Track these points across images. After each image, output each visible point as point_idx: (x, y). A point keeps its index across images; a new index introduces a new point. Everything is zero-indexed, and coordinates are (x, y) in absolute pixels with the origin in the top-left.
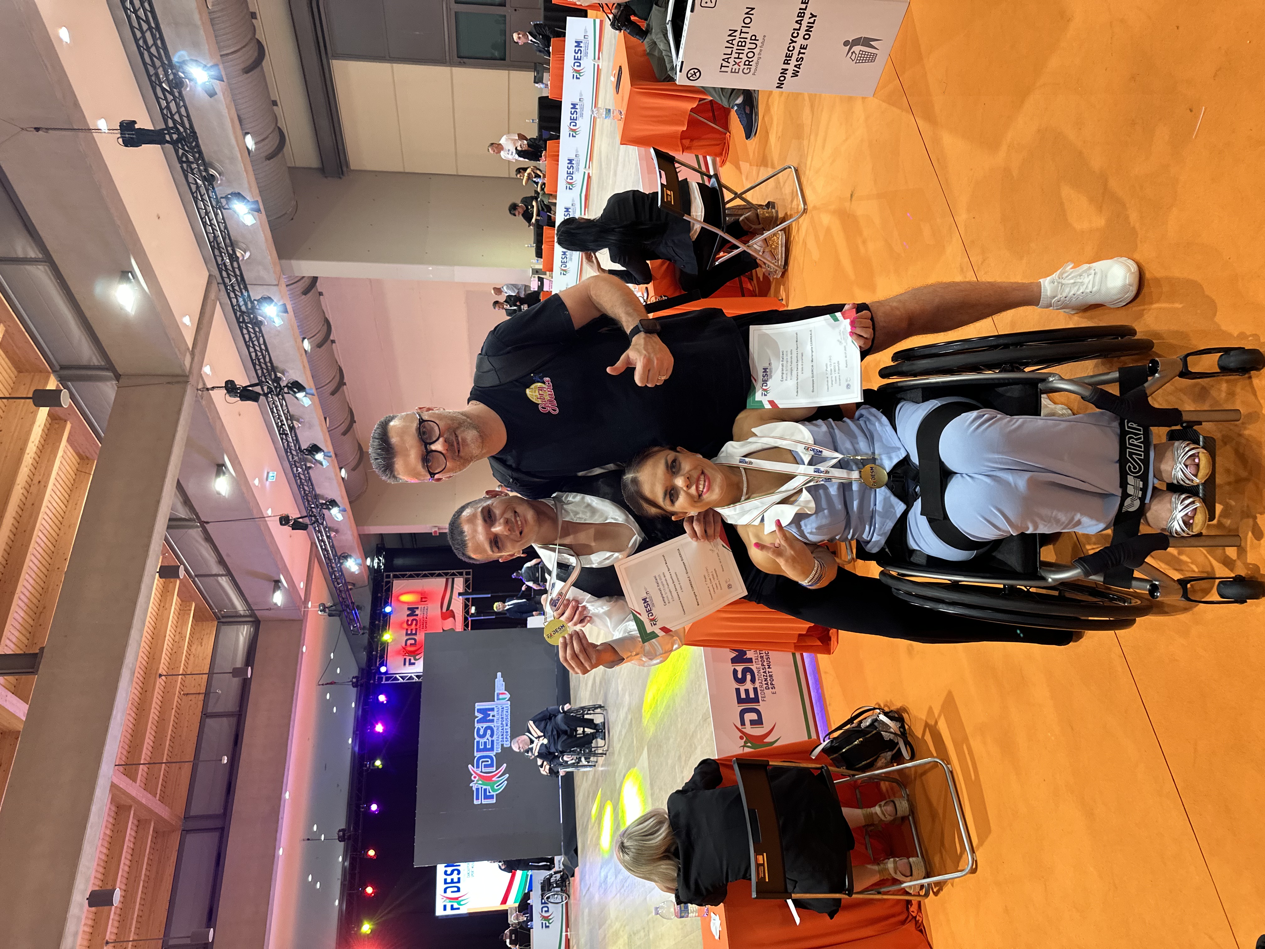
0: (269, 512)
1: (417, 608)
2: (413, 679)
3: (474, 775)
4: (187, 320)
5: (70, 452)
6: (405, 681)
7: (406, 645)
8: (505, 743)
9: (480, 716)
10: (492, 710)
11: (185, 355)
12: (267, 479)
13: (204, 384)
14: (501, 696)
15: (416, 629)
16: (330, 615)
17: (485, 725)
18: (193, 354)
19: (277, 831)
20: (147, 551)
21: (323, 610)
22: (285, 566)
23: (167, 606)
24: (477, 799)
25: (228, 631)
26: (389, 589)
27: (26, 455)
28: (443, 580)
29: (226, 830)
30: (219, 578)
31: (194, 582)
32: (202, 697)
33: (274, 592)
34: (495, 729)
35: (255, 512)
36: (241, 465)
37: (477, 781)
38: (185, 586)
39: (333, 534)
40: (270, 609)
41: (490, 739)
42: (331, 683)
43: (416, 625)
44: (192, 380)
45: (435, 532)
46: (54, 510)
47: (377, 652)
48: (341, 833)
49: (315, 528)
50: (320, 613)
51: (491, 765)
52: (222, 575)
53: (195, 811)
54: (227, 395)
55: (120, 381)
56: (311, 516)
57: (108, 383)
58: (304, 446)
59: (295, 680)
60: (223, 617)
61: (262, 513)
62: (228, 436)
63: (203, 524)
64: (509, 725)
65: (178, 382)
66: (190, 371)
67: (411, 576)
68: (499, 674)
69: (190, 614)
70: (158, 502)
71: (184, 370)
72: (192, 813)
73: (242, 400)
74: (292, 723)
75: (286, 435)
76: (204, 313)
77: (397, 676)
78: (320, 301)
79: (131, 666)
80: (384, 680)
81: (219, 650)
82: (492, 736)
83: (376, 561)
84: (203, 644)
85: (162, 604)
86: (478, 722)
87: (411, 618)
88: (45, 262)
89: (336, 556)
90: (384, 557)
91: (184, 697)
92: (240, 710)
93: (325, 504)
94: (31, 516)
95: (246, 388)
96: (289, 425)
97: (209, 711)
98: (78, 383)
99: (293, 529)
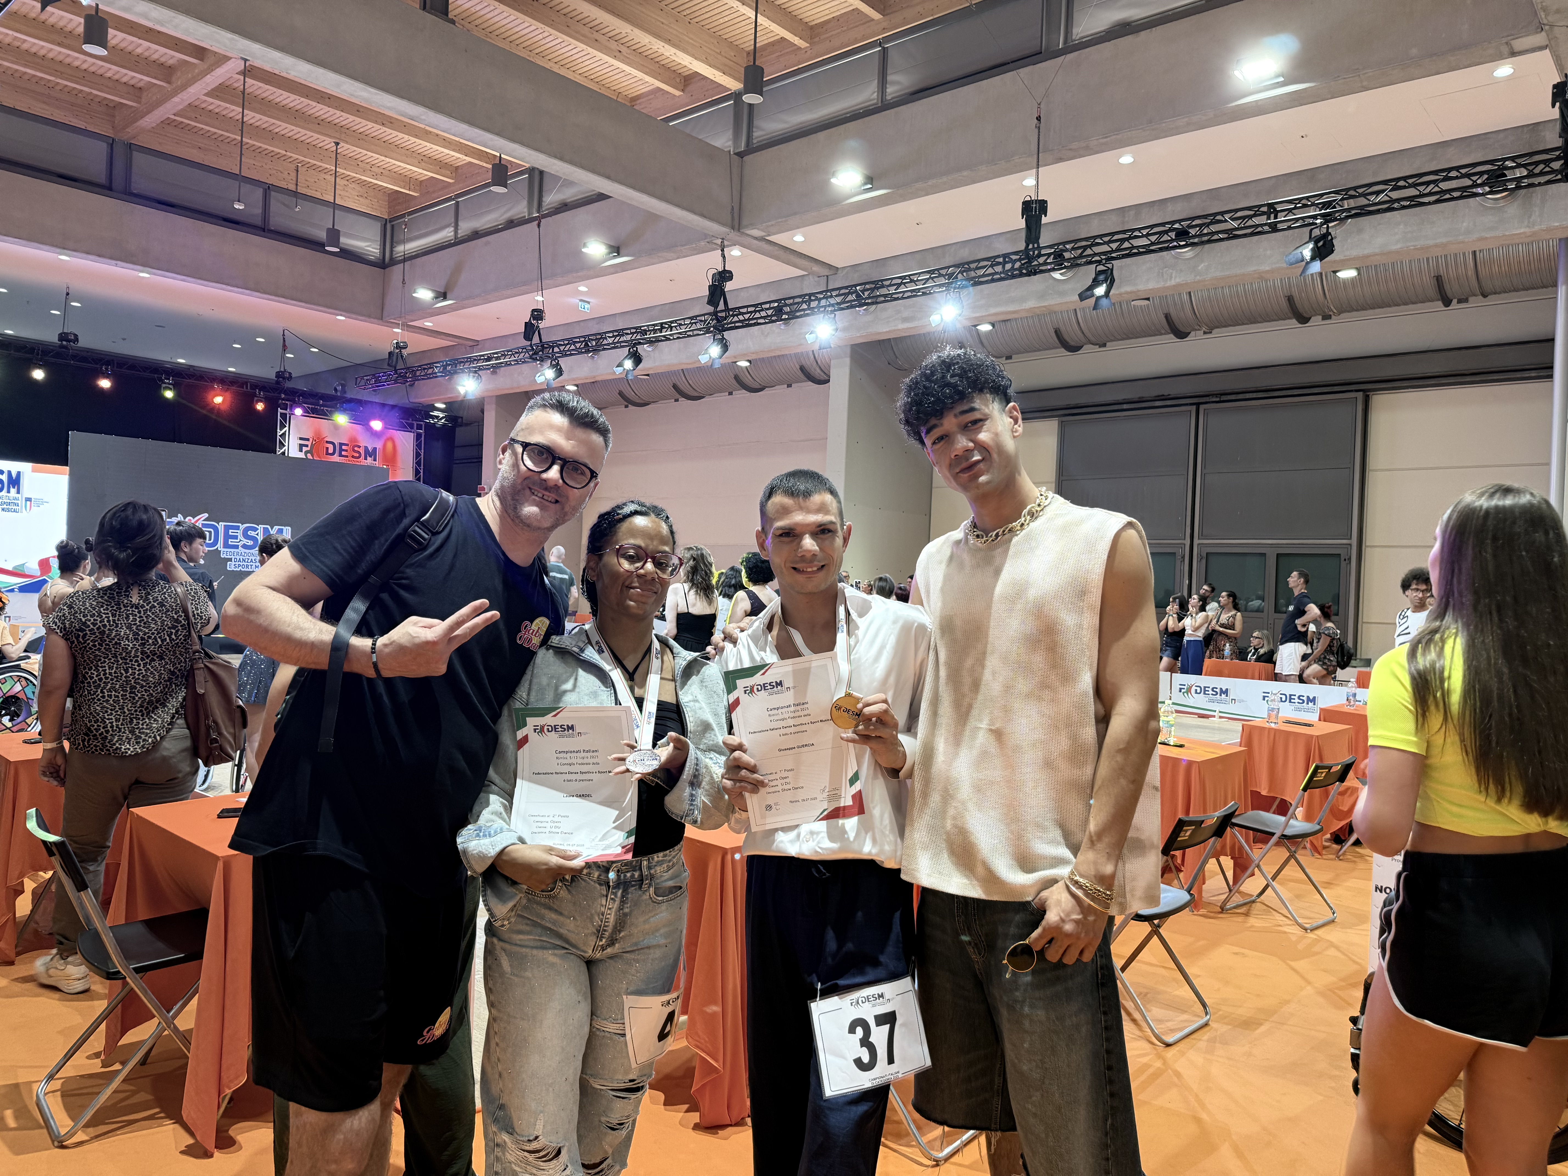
2: (281, 448)
4: (799, 238)
5: (643, 89)
6: (278, 437)
7: (327, 442)
8: (233, 563)
11: (763, 231)
12: (581, 300)
13: (728, 246)
16: (390, 354)
18: (762, 239)
19: (99, 256)
21: (398, 346)
22: (463, 308)
25: (375, 230)
26: (403, 427)
29: (109, 192)
30: (453, 229)
31: (449, 199)
32: (292, 187)
33: (433, 291)
35: (548, 281)
36: (610, 274)
40: (404, 283)
41: (240, 544)
42: (284, 346)
44: (733, 235)
47: (321, 405)
48: (71, 338)
50: (395, 341)
52: (456, 232)
53: (139, 158)
54: (715, 271)
55: (736, 157)
57: (730, 143)
58: (641, 349)
59: (307, 302)
60: (393, 226)
61: (547, 289)
62: (653, 264)
63: (536, 221)
65: (733, 219)
66: (744, 234)
67: (418, 455)
69: (404, 188)
71: (747, 227)
72: (135, 154)
73: (710, 286)
74: (248, 292)
75: (660, 330)
77: (287, 428)
80: (283, 411)
82: (244, 546)
83: (441, 415)
84: (361, 199)
85: (424, 158)
86: (265, 530)
88: (882, 102)
89: (480, 369)
90: (444, 425)
91: (293, 166)
92: (270, 231)
93: (558, 364)
94: (584, 36)
95: (723, 293)
96: (670, 335)
97: (273, 193)
98: (732, 111)
99: (526, 323)
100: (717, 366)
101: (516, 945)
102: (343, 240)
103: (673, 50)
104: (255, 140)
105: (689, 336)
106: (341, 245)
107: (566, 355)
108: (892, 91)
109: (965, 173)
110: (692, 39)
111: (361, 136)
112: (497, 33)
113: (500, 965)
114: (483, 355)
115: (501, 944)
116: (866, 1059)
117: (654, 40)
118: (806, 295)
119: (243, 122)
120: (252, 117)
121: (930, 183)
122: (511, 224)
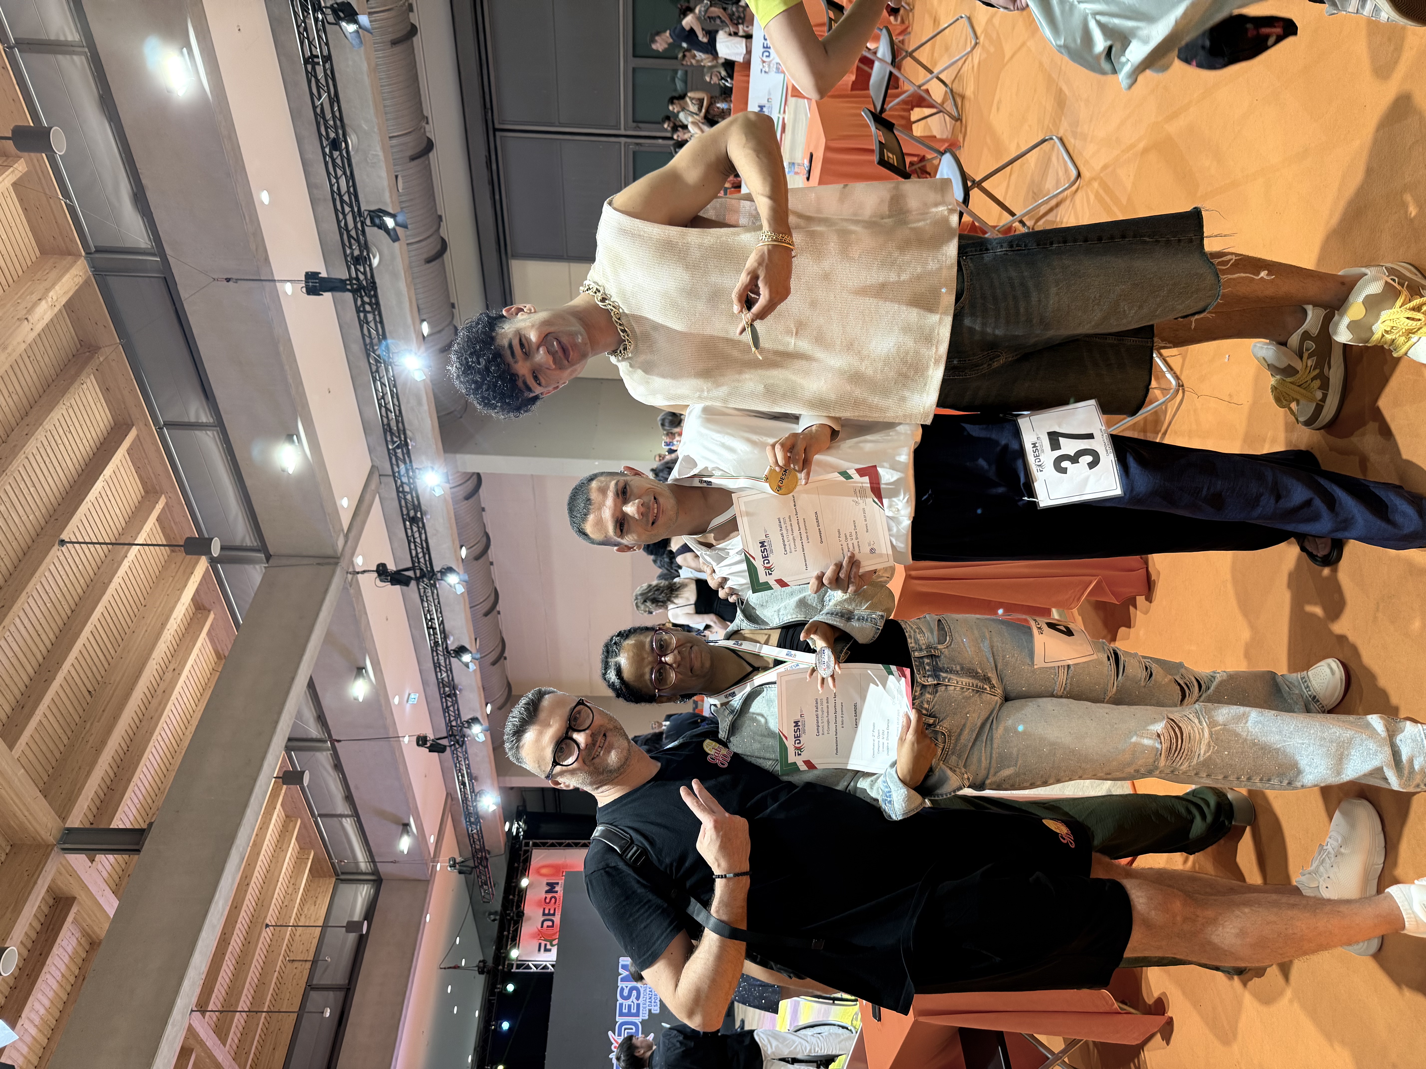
1: (558, 884)
2: (546, 967)
3: (615, 1044)
4: (345, 502)
5: (209, 648)
6: (538, 970)
7: (542, 927)
8: (652, 1008)
9: (625, 973)
11: (339, 536)
12: (407, 701)
13: (354, 568)
15: (555, 909)
16: (460, 872)
17: (631, 985)
18: (346, 536)
21: (453, 866)
22: (417, 807)
23: (284, 847)
25: (346, 889)
26: (527, 861)
27: (166, 631)
30: (344, 819)
31: (316, 823)
32: (308, 965)
33: (401, 835)
34: (642, 990)
35: (391, 732)
36: (382, 672)
38: (305, 827)
40: (395, 862)
41: (636, 1002)
42: (455, 967)
43: (555, 902)
44: (343, 563)
47: (509, 933)
50: (449, 869)
52: (347, 816)
54: (378, 579)
55: (270, 562)
57: (258, 567)
58: (452, 646)
59: (414, 951)
60: (343, 873)
61: (397, 733)
62: (372, 636)
63: (334, 744)
65: (329, 564)
66: (342, 554)
67: (553, 845)
69: (306, 864)
71: (335, 551)
73: (392, 584)
74: (405, 1005)
75: (434, 629)
76: (363, 501)
77: (530, 964)
78: (481, 515)
80: (514, 967)
81: (334, 912)
82: (638, 998)
83: (516, 825)
84: (318, 902)
85: (279, 846)
86: (622, 980)
87: (549, 896)
88: (215, 426)
89: (473, 792)
90: (525, 823)
91: (289, 964)
92: (349, 984)
93: (467, 722)
94: (160, 704)
95: (398, 572)
96: (438, 619)
97: (315, 982)
98: (228, 566)
99: (430, 751)
100: (466, 577)
101: (990, 763)
102: (357, 916)
103: (172, 621)
104: (266, 999)
105: (439, 603)
106: (361, 920)
107: (459, 714)
108: (205, 418)
109: (281, 348)
110: (161, 603)
111: (259, 904)
112: (159, 783)
113: (1009, 777)
114: (460, 789)
115: (990, 776)
116: (1089, 459)
117: (163, 639)
118: (398, 495)
119: (249, 1011)
120: (244, 1004)
121: (292, 382)
122: (338, 766)
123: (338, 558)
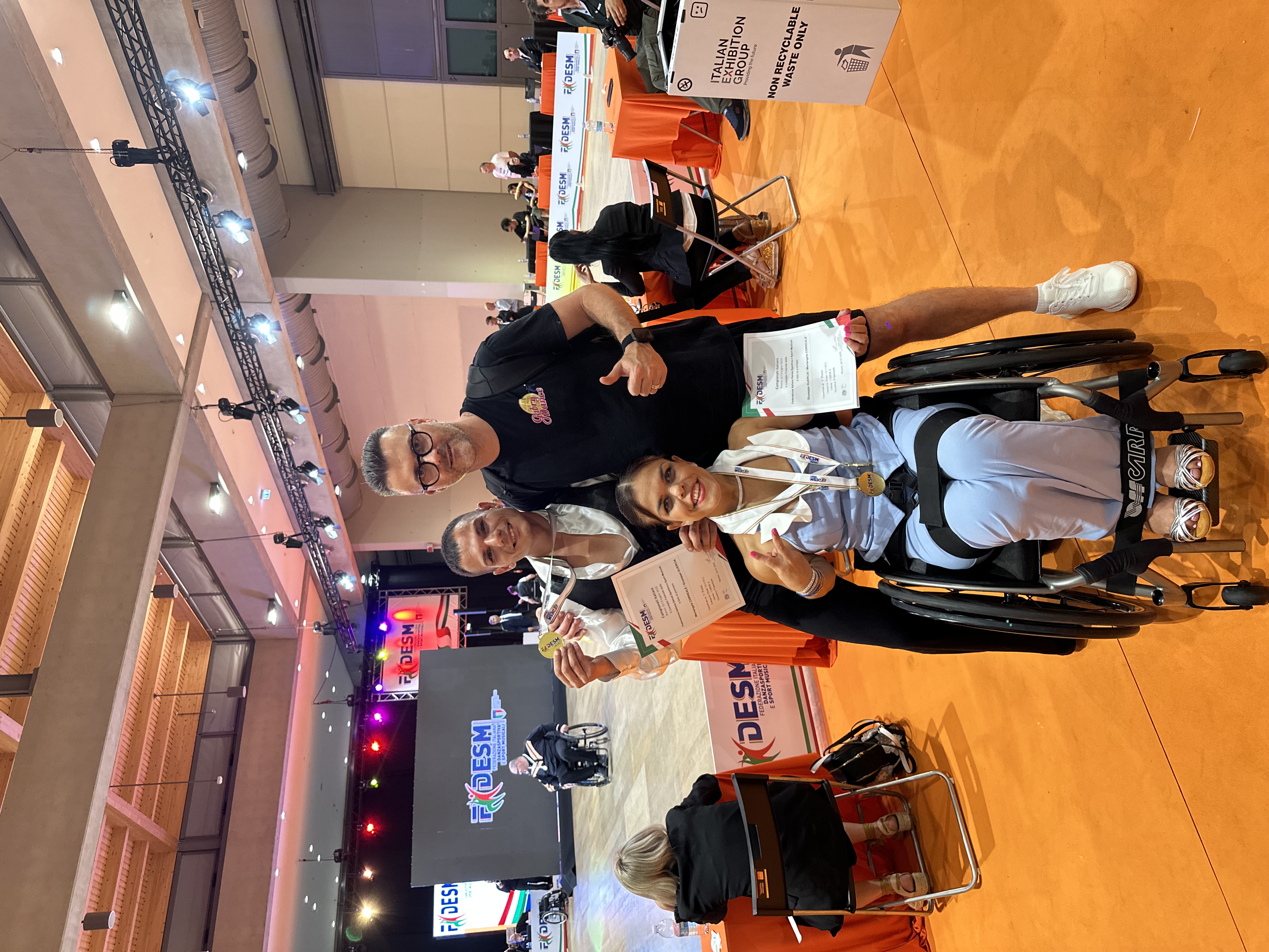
0: (264, 531)
1: (413, 626)
2: (409, 697)
3: (471, 794)
4: (180, 339)
5: (65, 472)
6: (401, 699)
7: (401, 662)
8: (502, 761)
9: (477, 734)
10: (489, 727)
11: (178, 375)
12: (261, 497)
13: (198, 402)
14: (497, 714)
15: (412, 647)
16: (325, 634)
17: (482, 743)
18: (186, 372)
19: (273, 852)
20: (141, 570)
21: (318, 629)
22: (280, 584)
23: (161, 626)
24: (474, 818)
25: (222, 649)
26: (384, 607)
27: (20, 476)
28: (438, 598)
29: (221, 851)
30: (214, 597)
31: (189, 601)
32: (197, 717)
33: (269, 610)
34: (492, 747)
35: (249, 530)
36: (235, 483)
37: (474, 800)
38: (179, 605)
39: (327, 552)
40: (264, 628)
41: (487, 757)
42: (327, 702)
43: (411, 642)
44: (186, 399)
45: (430, 549)
46: (48, 530)
47: (372, 670)
48: (337, 854)
49: (309, 546)
50: (315, 631)
51: (488, 784)
52: (216, 594)
53: (189, 833)
54: (221, 413)
55: (114, 400)
56: (305, 533)
57: (102, 403)
58: (298, 464)
59: (290, 698)
60: (218, 636)
61: (257, 532)
62: (222, 454)
63: (197, 543)
64: (506, 743)
65: (172, 401)
66: (184, 390)
67: (406, 594)
68: (495, 692)
69: (184, 634)
70: (152, 522)
71: (177, 389)
72: (187, 836)
73: (235, 418)
74: (287, 743)
75: (280, 452)
76: (198, 332)
77: (393, 694)
78: (313, 319)
79: (125, 686)
80: (379, 698)
81: (214, 670)
82: (488, 754)
83: (371, 578)
84: (198, 664)
85: (156, 625)
86: (475, 740)
87: (406, 636)
88: (39, 282)
89: (331, 573)
90: (379, 575)
91: (179, 717)
92: (236, 730)
93: (319, 522)
95: (240, 406)
96: (282, 443)
97: (204, 731)
98: (72, 403)
99: (287, 547)
102: (235, 680)
103: (24, 464)
104: (162, 753)
105: (282, 430)
106: (239, 683)
107: (312, 517)
109: (97, 212)
110: (10, 447)
111: (146, 677)
114: (319, 574)
121: (111, 241)
122: (203, 558)
123: (181, 395)
